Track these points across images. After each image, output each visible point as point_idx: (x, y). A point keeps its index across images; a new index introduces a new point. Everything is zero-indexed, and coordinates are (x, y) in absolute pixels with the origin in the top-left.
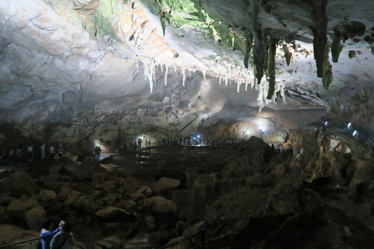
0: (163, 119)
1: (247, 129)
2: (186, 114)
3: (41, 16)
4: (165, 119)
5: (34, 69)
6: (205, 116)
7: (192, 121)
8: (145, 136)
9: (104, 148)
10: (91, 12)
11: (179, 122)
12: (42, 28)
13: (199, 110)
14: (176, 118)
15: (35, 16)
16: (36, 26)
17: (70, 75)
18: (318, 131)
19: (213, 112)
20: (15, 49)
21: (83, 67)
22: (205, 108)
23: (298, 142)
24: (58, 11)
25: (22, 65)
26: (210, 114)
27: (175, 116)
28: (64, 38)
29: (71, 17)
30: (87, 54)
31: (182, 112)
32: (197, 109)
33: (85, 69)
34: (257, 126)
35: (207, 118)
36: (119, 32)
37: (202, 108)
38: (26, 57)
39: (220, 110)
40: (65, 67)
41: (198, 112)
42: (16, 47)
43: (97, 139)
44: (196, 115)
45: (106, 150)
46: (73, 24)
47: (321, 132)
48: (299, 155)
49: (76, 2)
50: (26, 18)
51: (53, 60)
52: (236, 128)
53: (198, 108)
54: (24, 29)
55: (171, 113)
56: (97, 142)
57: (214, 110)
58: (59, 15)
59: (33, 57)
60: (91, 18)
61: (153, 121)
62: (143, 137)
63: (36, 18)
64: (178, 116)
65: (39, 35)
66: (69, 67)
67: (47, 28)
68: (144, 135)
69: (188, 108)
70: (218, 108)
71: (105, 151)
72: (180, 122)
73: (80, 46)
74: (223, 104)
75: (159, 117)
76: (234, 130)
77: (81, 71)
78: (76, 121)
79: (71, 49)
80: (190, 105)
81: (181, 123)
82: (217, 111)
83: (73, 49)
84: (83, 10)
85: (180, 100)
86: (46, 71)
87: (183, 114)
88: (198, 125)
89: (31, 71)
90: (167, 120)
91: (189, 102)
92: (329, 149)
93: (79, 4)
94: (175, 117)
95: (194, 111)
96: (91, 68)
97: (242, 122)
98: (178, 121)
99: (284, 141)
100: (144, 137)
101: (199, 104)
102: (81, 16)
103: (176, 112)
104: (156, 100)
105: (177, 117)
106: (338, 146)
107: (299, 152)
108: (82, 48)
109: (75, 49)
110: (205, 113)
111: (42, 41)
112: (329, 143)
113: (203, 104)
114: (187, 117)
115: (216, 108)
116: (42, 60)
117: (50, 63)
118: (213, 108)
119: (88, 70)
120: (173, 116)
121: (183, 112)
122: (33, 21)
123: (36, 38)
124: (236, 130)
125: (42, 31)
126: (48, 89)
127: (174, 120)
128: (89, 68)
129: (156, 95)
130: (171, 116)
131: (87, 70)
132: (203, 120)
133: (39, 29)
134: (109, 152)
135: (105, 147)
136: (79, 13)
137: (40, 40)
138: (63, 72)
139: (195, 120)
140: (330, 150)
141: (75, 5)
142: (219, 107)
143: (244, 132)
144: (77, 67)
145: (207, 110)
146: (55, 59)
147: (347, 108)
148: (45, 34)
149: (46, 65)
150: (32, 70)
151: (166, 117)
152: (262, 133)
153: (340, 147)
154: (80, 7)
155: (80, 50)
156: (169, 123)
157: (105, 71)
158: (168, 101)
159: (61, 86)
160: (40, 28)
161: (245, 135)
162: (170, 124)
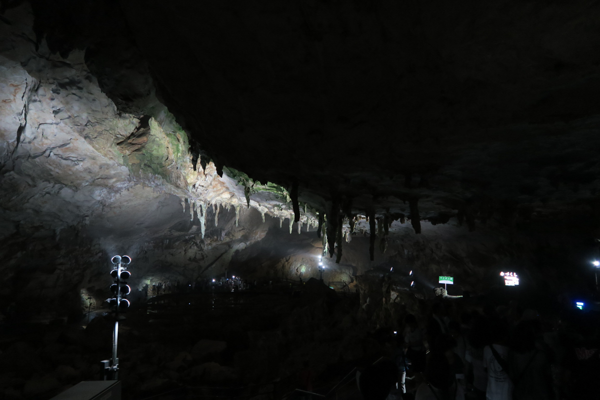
0: (180, 252)
1: (301, 265)
2: (214, 244)
3: (68, 146)
4: (183, 253)
5: (31, 200)
6: (241, 246)
7: (222, 255)
8: (153, 279)
9: (94, 301)
10: (136, 147)
11: (203, 256)
12: (64, 157)
13: (234, 239)
14: (200, 251)
15: (59, 145)
16: (57, 156)
17: (78, 207)
18: (383, 277)
19: (253, 241)
20: (14, 178)
21: (99, 197)
22: (242, 236)
23: (365, 291)
24: (97, 146)
25: (16, 197)
26: (248, 243)
27: (198, 247)
28: (89, 168)
29: (110, 151)
30: (112, 185)
31: (209, 242)
32: (231, 237)
33: (102, 198)
34: (314, 261)
35: (244, 248)
36: (180, 180)
37: (239, 235)
38: (25, 187)
39: (263, 237)
40: (73, 197)
41: (231, 241)
42: (16, 176)
43: (83, 288)
44: (229, 245)
45: (97, 304)
46: (112, 158)
47: (386, 279)
48: (366, 304)
49: (118, 135)
50: (44, 146)
51: (60, 189)
52: (287, 263)
53: (233, 236)
54: (39, 157)
55: (192, 243)
56: (84, 292)
57: (255, 239)
58: (97, 150)
59: (35, 186)
60: (137, 155)
61: (166, 256)
62: (149, 281)
63: (59, 147)
64: (203, 247)
65: (59, 165)
66: (80, 197)
67: (70, 158)
68: (151, 278)
69: (220, 237)
70: (260, 235)
71: (95, 305)
72: (205, 256)
73: (106, 177)
74: (267, 229)
75: (174, 250)
76: (283, 266)
77: (94, 202)
78: (61, 264)
79: (95, 180)
80: (223, 234)
81: (207, 257)
82: (259, 239)
83: (96, 180)
84: (126, 144)
85: (211, 229)
86: (45, 202)
87: (210, 244)
88: (230, 258)
89: (26, 203)
90: (185, 253)
91: (224, 230)
92: (390, 300)
93: (121, 137)
94: (198, 249)
95: (228, 239)
96: (110, 199)
97: (294, 255)
98: (202, 254)
99: (350, 280)
100: (151, 281)
101: (234, 231)
102: (124, 151)
103: (200, 242)
104: (180, 230)
105: (201, 249)
106: (397, 298)
107: (366, 302)
108: (108, 178)
109: (100, 179)
110: (241, 242)
111: (60, 172)
112: (390, 295)
113: (240, 231)
114: (215, 248)
115: (258, 236)
116: (44, 189)
117: (55, 192)
118: (254, 235)
119: (105, 201)
120: (195, 248)
121: (211, 242)
122: (55, 151)
123: (53, 169)
124: (287, 266)
125: (64, 162)
126: (41, 225)
127: (196, 253)
128: (107, 198)
129: (180, 224)
130: (192, 247)
131: (103, 201)
132: (237, 251)
133: (60, 159)
134: (102, 307)
135: (96, 300)
136: (122, 148)
137: (57, 170)
138: (69, 203)
139: (226, 252)
140: (391, 302)
141: (117, 138)
142: (262, 234)
143: (297, 269)
144: (91, 196)
145: (245, 238)
146: (63, 187)
147: (410, 253)
148: (68, 166)
149: (47, 195)
150: (28, 202)
151: (184, 249)
152: (321, 271)
153: (399, 299)
154: (122, 140)
155: (105, 181)
156: (188, 258)
157: (127, 201)
158: (195, 230)
159: (61, 221)
160: (62, 158)
161: (299, 273)
162: (190, 259)
